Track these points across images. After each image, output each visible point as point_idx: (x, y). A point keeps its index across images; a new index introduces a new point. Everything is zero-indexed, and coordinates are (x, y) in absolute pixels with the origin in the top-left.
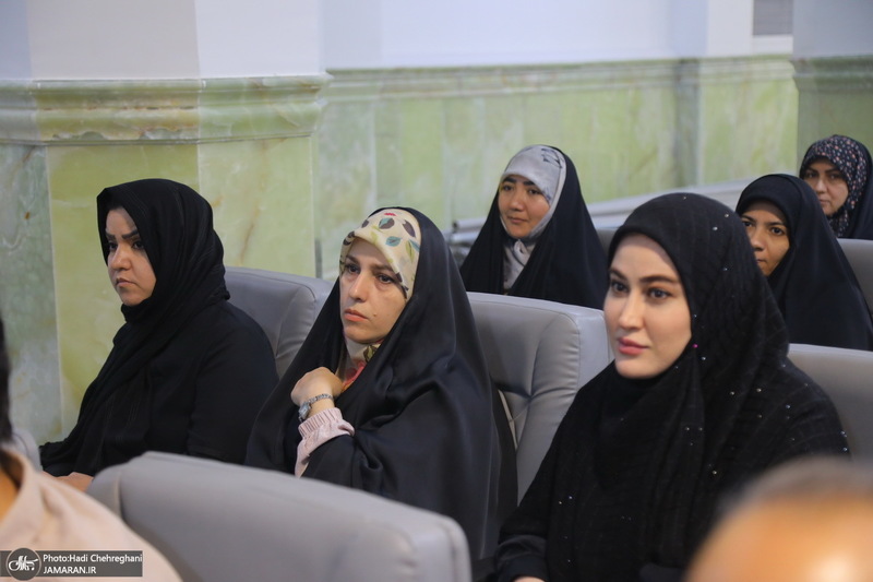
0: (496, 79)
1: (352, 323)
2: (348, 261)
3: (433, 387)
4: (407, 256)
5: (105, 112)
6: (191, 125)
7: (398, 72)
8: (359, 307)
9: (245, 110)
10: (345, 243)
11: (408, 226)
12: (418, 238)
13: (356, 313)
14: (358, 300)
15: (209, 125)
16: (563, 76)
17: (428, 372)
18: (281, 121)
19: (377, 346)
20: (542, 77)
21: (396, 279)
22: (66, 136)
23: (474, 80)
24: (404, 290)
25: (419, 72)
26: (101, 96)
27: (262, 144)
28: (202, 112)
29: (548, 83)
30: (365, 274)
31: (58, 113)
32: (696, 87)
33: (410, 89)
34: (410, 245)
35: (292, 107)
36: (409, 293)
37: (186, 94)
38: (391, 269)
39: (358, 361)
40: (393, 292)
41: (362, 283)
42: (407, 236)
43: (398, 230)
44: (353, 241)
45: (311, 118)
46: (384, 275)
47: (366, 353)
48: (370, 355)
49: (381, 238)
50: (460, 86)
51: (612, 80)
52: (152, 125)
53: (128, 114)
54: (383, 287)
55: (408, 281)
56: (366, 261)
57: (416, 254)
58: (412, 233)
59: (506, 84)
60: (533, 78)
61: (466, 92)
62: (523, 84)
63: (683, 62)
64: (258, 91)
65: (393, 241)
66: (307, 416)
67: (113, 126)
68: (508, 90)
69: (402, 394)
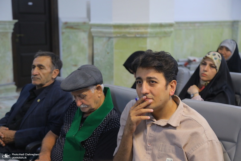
1: (203, 76)
2: (203, 62)
3: (223, 92)
4: (218, 62)
5: (128, 30)
6: (146, 33)
8: (206, 73)
9: (158, 30)
10: (204, 58)
11: (219, 56)
12: (221, 58)
13: (205, 74)
14: (206, 71)
15: (151, 33)
16: (204, 24)
17: (221, 88)
18: (165, 33)
19: (208, 82)
20: (200, 24)
21: (215, 67)
22: (119, 35)
24: (217, 70)
26: (127, 26)
27: (160, 38)
28: (149, 30)
29: (200, 26)
30: (208, 66)
31: (117, 30)
32: (238, 28)
34: (219, 60)
35: (167, 30)
36: (218, 71)
37: (146, 26)
38: (214, 65)
39: (203, 85)
40: (214, 70)
41: (207, 67)
42: (218, 58)
43: (217, 56)
44: (206, 58)
45: (171, 32)
46: (212, 66)
47: (205, 84)
48: (206, 84)
49: (213, 58)
52: (138, 33)
53: (133, 30)
54: (212, 69)
55: (218, 68)
56: (208, 62)
57: (220, 62)
58: (219, 57)
60: (197, 24)
64: (161, 26)
65: (216, 59)
66: (193, 97)
67: (129, 33)
69: (215, 93)
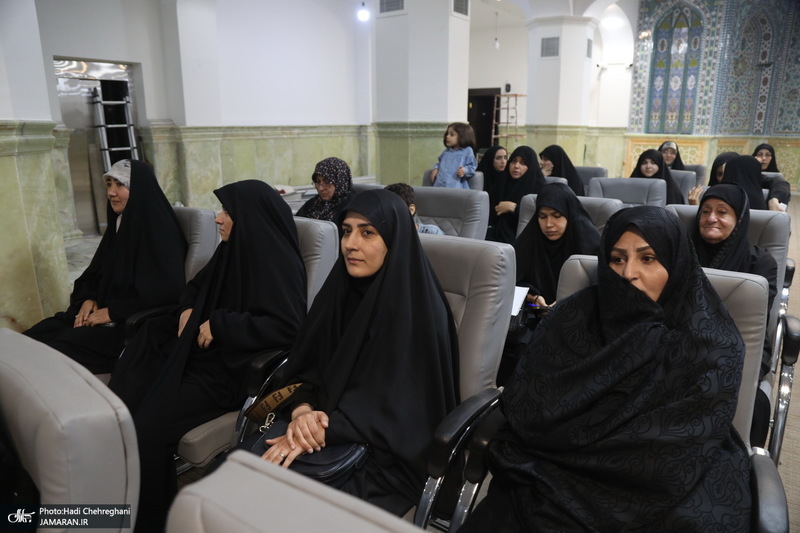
0: (279, 132)
7: (232, 128)
16: (309, 131)
20: (301, 131)
23: (269, 132)
25: (242, 128)
29: (302, 134)
32: (366, 137)
33: (239, 135)
50: (262, 134)
51: (331, 133)
59: (283, 134)
60: (296, 131)
61: (265, 137)
62: (291, 134)
63: (361, 126)
68: (285, 136)
